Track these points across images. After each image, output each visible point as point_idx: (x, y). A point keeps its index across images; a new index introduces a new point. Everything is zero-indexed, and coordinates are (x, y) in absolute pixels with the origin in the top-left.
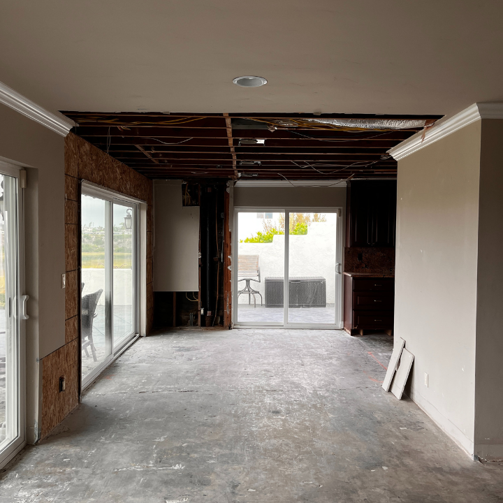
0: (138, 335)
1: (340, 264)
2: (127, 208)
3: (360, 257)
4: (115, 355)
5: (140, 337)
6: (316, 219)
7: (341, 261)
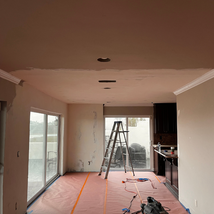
0: (59, 175)
1: (151, 141)
2: (56, 117)
3: (161, 138)
4: (46, 186)
5: (60, 176)
6: (141, 120)
7: (152, 140)
